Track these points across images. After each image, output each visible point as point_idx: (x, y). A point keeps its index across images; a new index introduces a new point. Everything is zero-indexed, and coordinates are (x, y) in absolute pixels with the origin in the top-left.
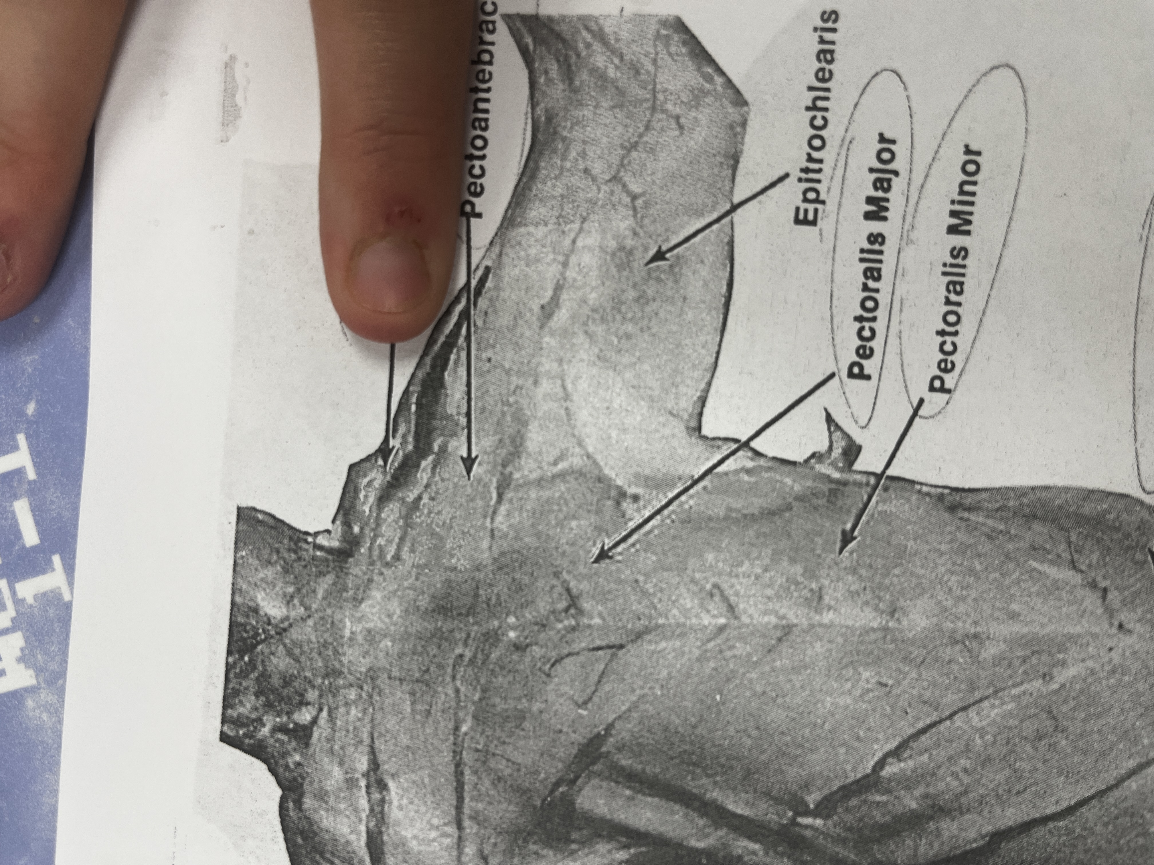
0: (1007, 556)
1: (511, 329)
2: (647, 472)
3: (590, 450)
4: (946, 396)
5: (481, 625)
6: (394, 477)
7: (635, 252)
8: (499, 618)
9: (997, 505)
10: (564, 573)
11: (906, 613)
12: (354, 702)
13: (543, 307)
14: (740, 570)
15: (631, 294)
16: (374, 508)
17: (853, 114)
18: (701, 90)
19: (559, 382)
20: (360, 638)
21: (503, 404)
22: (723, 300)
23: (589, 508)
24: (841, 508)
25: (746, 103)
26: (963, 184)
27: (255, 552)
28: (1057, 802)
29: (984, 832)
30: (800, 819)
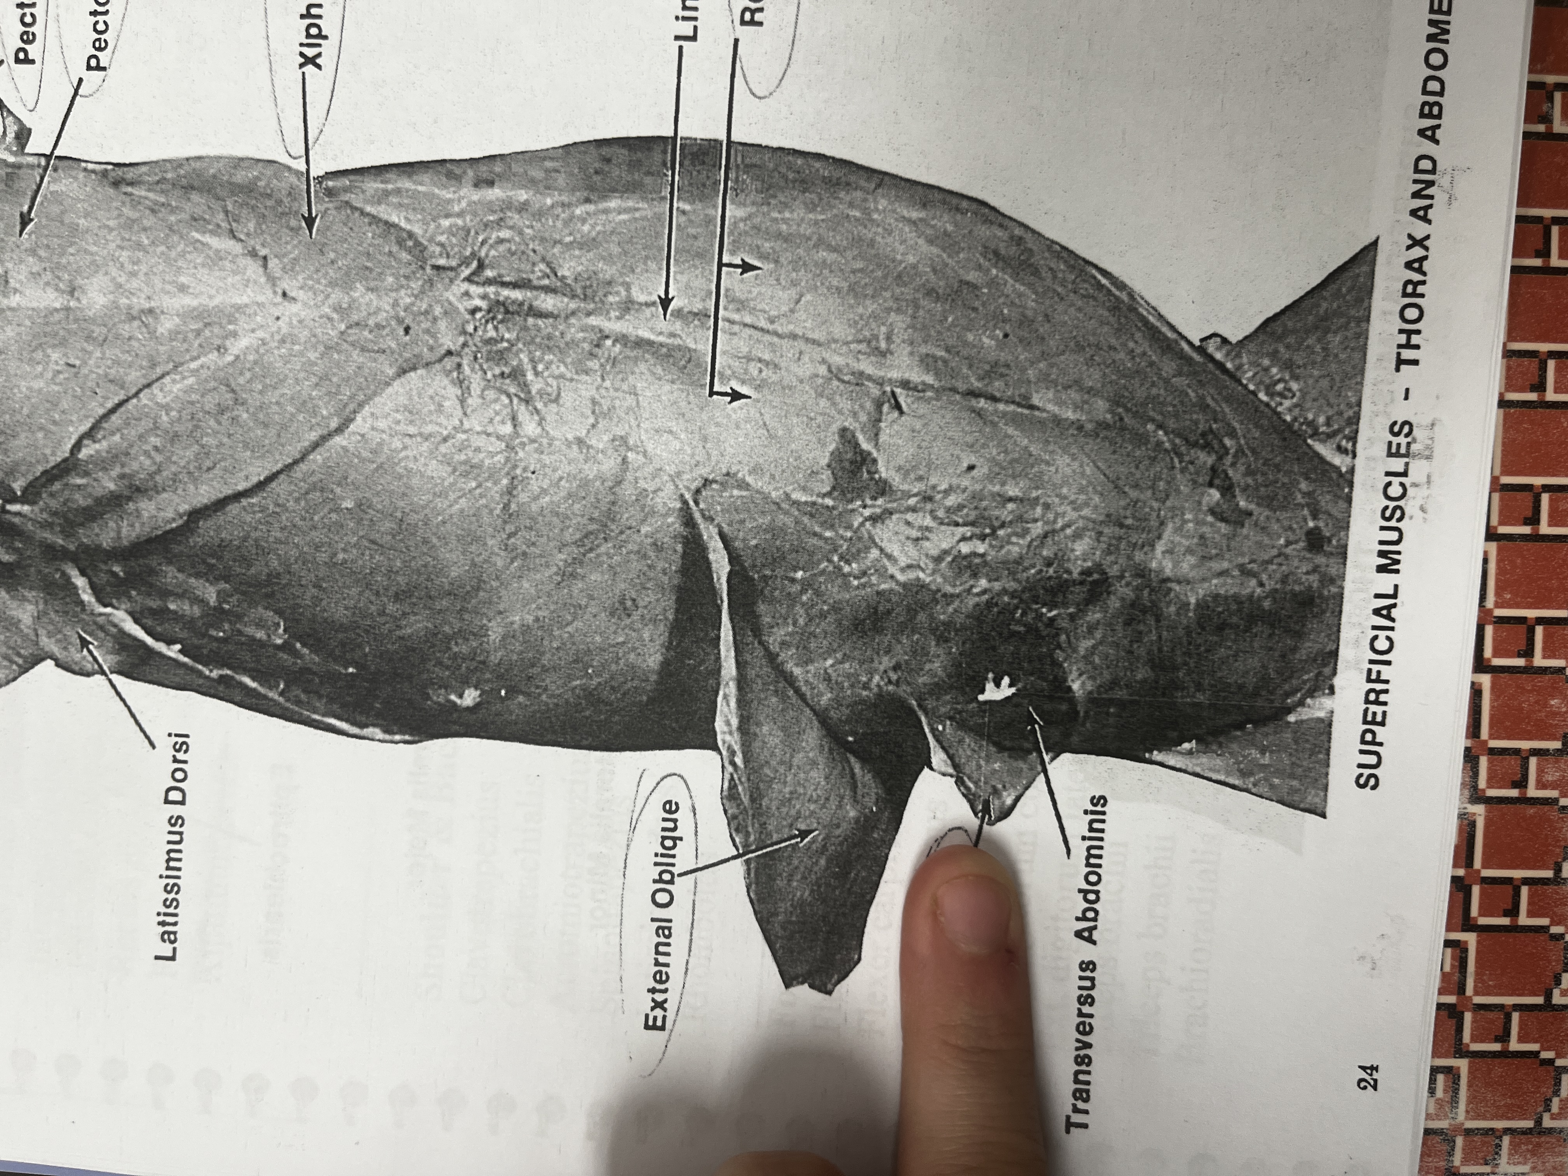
4: (102, 74)
28: (247, 478)
29: (181, 511)
30: (9, 507)
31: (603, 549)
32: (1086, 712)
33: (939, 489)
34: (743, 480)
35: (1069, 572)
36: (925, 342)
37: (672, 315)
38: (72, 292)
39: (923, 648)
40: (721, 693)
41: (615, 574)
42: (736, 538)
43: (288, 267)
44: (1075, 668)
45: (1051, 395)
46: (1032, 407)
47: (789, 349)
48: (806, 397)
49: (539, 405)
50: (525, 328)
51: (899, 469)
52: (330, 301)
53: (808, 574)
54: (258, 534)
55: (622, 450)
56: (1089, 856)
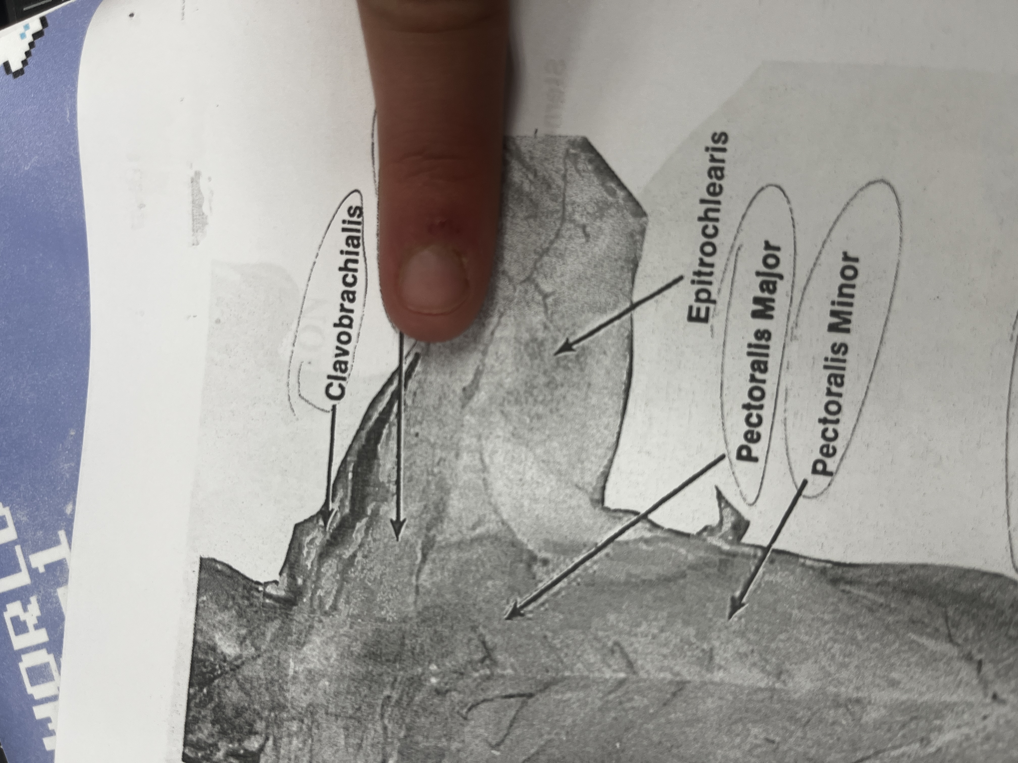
0: (887, 627)
1: (437, 408)
2: (555, 538)
3: (505, 517)
4: (828, 479)
5: (406, 671)
6: (333, 536)
7: (546, 343)
8: (422, 666)
9: (878, 580)
10: (481, 628)
11: (791, 676)
12: (296, 733)
13: (464, 389)
14: (639, 630)
15: (542, 380)
16: (316, 563)
17: (740, 224)
18: (605, 203)
19: (477, 456)
20: (302, 677)
21: (428, 474)
22: (623, 387)
23: (504, 569)
24: (731, 577)
25: (644, 214)
26: (841, 287)
27: (214, 597)
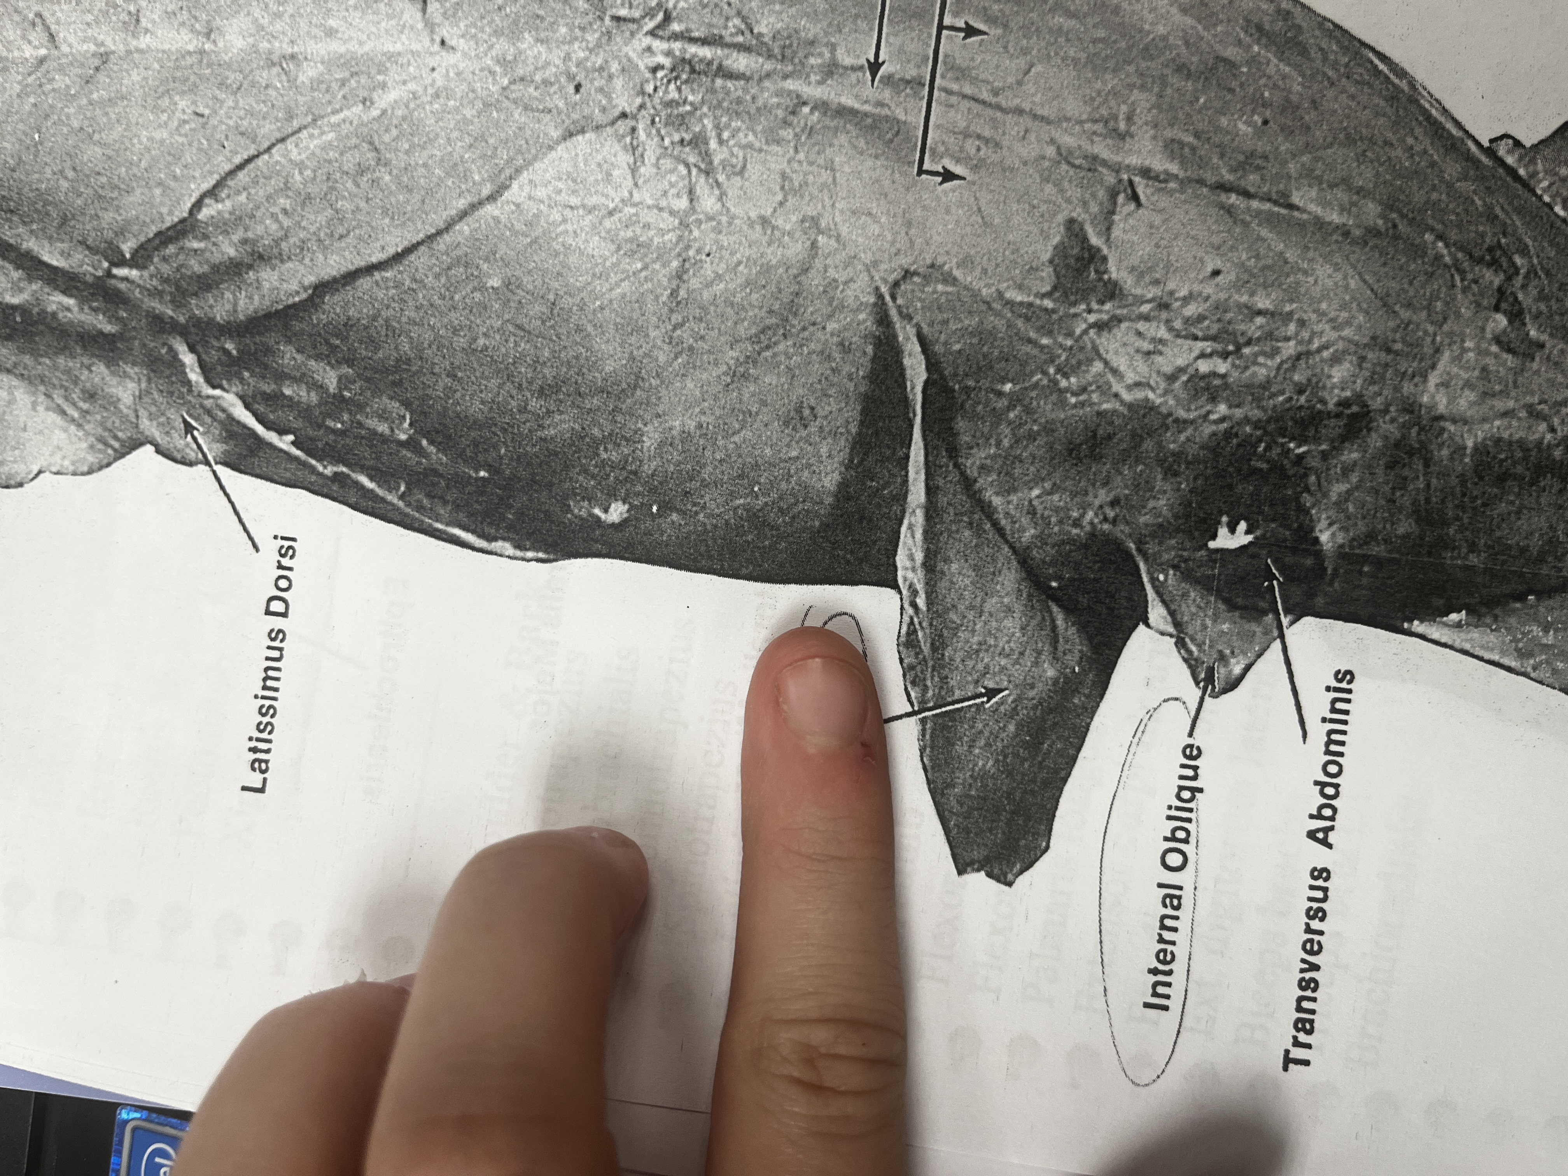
28: (383, 248)
29: (306, 283)
30: (115, 271)
31: (781, 347)
32: (1335, 570)
33: (1177, 295)
34: (950, 273)
35: (1323, 401)
36: (1172, 125)
37: (880, 81)
38: (208, 35)
39: (1147, 482)
40: (906, 522)
41: (793, 377)
42: (937, 341)
43: (450, 13)
44: (1324, 516)
45: (1313, 193)
46: (1291, 207)
47: (1013, 126)
48: (1029, 181)
49: (721, 178)
50: (713, 91)
51: (1133, 269)
52: (494, 53)
53: (1018, 387)
54: (391, 312)
55: (812, 233)
56: (1330, 742)
